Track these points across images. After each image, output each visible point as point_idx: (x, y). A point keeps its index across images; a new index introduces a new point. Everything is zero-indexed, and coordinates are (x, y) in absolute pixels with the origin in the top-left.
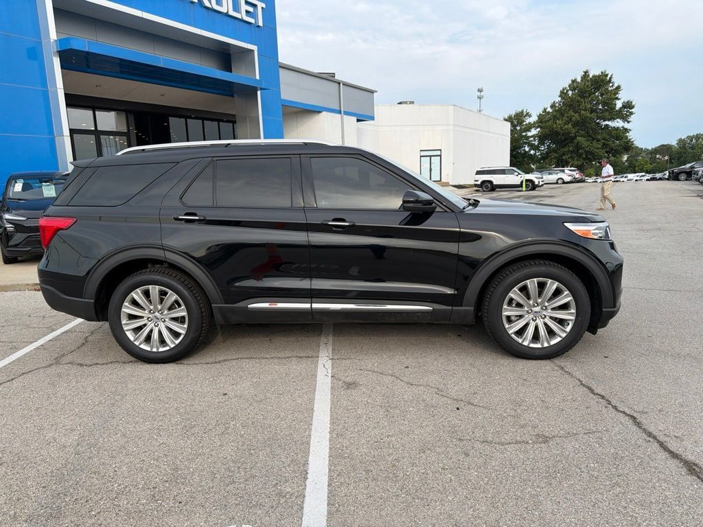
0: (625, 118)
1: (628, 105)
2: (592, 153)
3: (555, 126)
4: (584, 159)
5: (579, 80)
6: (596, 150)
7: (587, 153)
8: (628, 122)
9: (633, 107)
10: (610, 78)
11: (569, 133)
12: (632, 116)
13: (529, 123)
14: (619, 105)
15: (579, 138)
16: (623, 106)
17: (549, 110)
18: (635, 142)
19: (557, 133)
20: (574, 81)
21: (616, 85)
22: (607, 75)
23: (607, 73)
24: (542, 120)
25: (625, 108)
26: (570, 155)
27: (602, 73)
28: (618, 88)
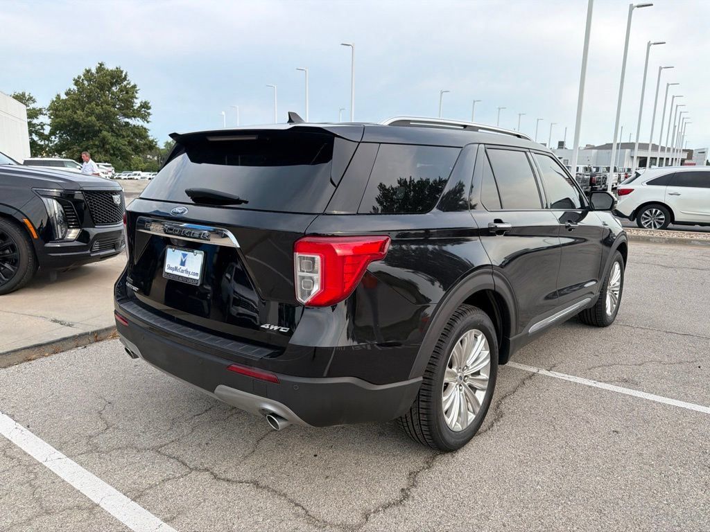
0: (144, 117)
1: (145, 106)
2: (119, 150)
3: (75, 116)
4: (111, 155)
5: (94, 71)
6: (123, 147)
7: (113, 148)
8: (148, 122)
9: (149, 108)
10: (126, 76)
11: (93, 126)
12: (150, 116)
13: (34, 109)
14: (137, 104)
15: (105, 133)
16: (141, 105)
17: (64, 97)
18: (158, 143)
19: (77, 125)
20: (88, 71)
21: (132, 84)
22: (122, 72)
23: (121, 69)
24: (57, 108)
25: (143, 107)
26: (95, 150)
27: (117, 68)
28: (135, 86)
